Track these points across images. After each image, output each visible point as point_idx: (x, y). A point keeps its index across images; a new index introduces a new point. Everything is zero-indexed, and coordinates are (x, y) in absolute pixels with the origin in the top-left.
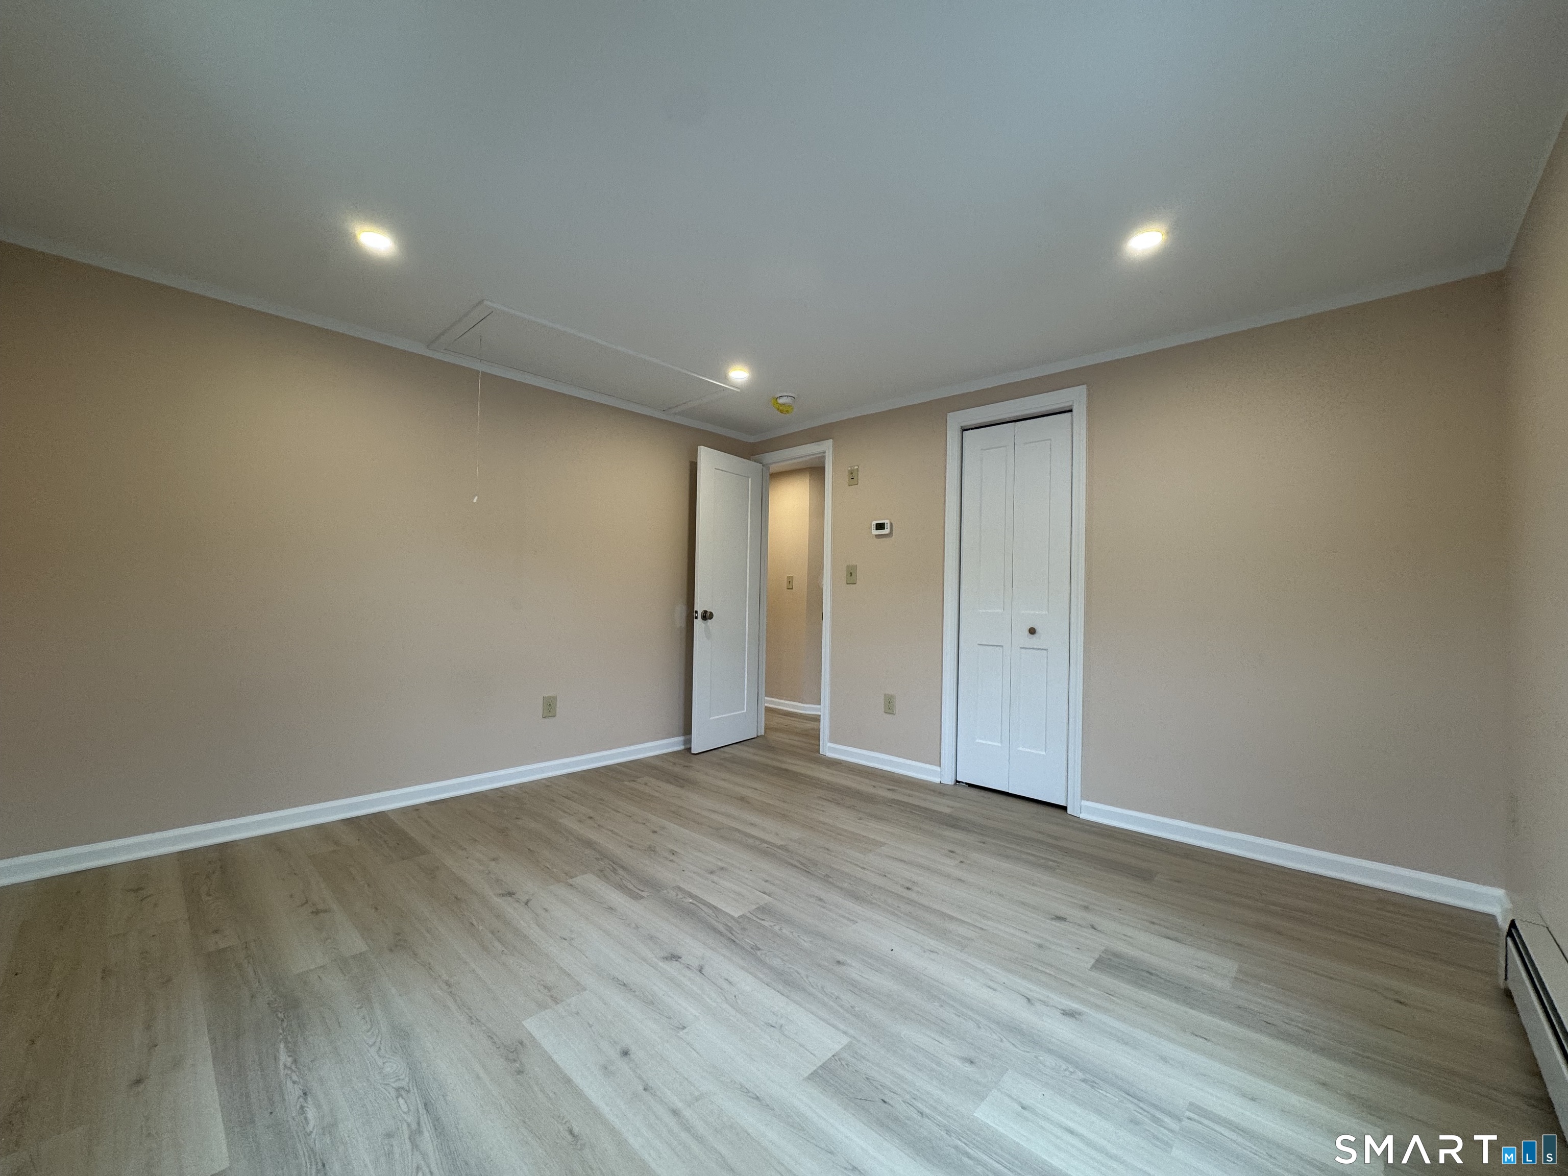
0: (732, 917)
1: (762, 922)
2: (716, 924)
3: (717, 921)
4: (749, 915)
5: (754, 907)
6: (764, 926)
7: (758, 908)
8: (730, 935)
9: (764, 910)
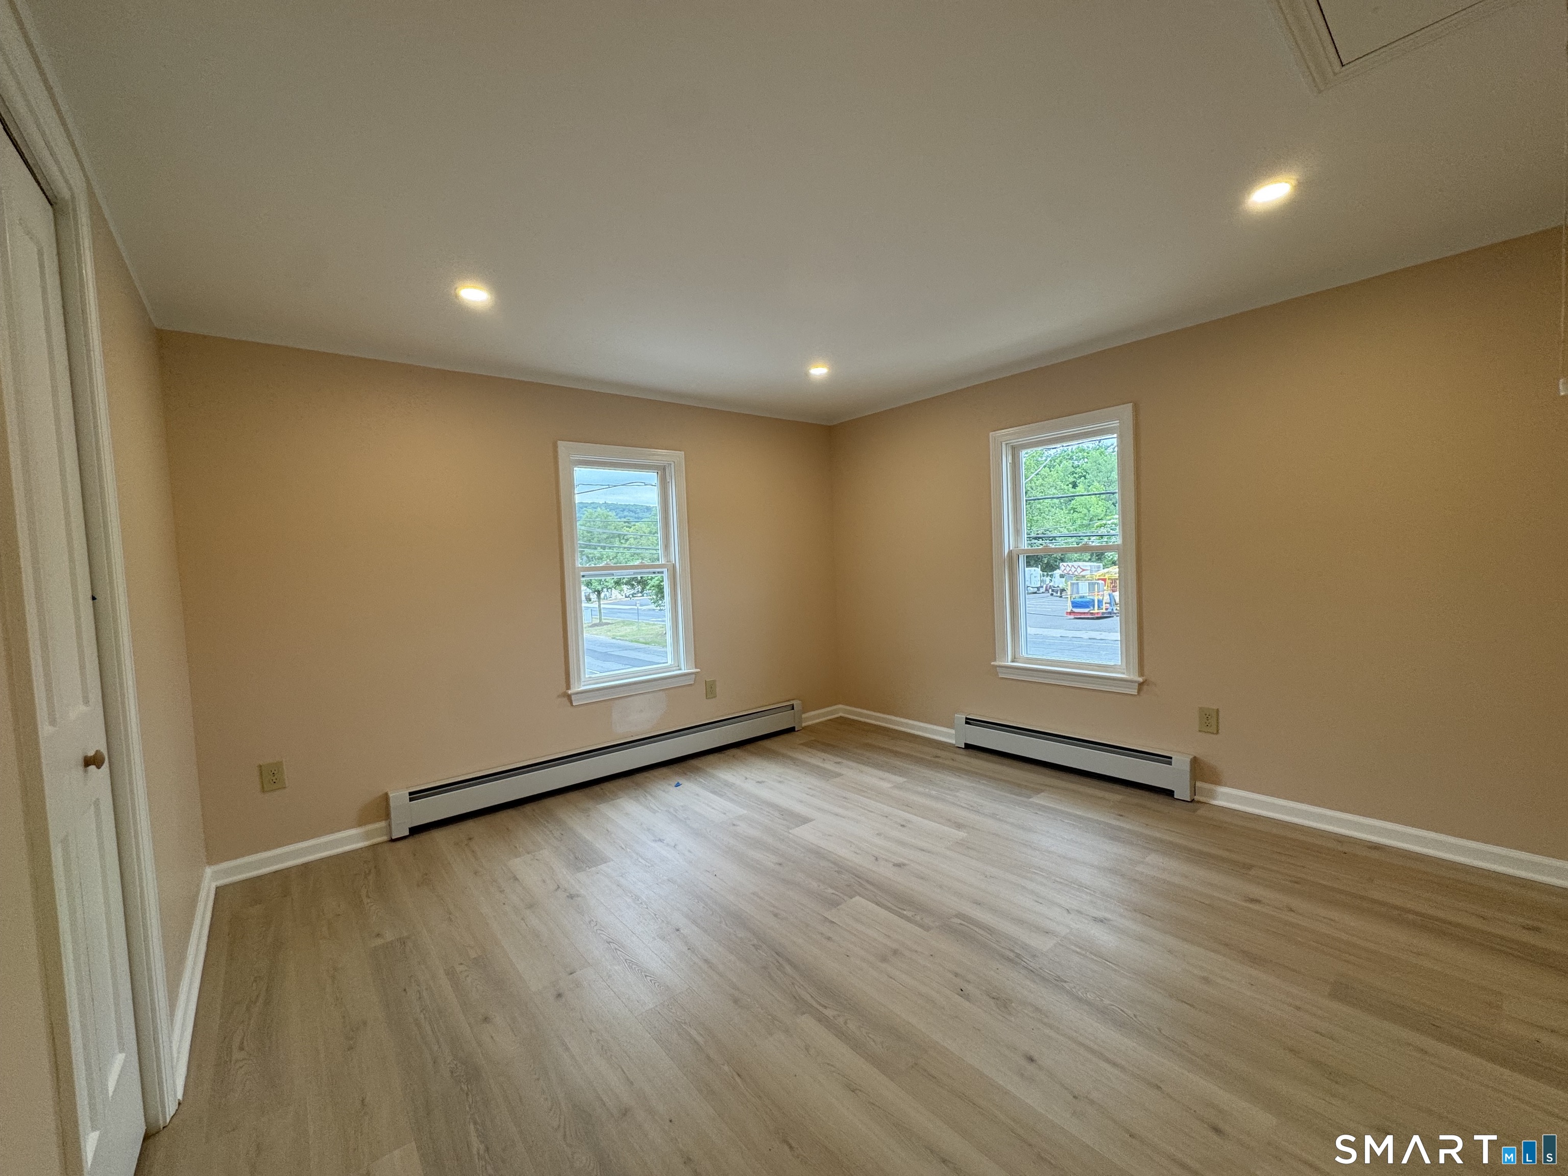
0: (860, 895)
1: (834, 892)
2: (875, 890)
3: (874, 892)
4: (846, 898)
5: (842, 906)
6: (831, 887)
7: (838, 905)
8: (861, 881)
9: (834, 904)
